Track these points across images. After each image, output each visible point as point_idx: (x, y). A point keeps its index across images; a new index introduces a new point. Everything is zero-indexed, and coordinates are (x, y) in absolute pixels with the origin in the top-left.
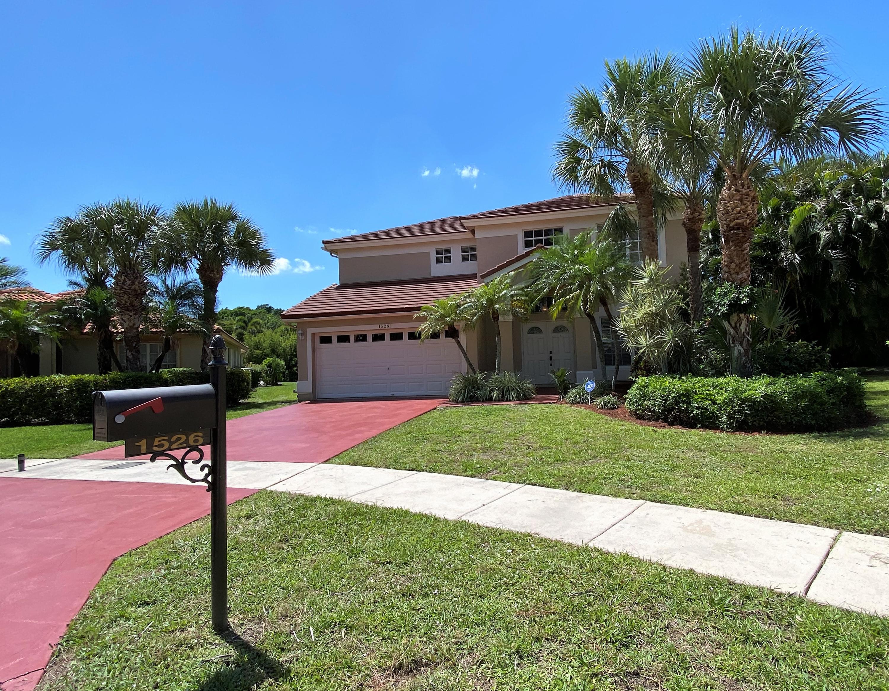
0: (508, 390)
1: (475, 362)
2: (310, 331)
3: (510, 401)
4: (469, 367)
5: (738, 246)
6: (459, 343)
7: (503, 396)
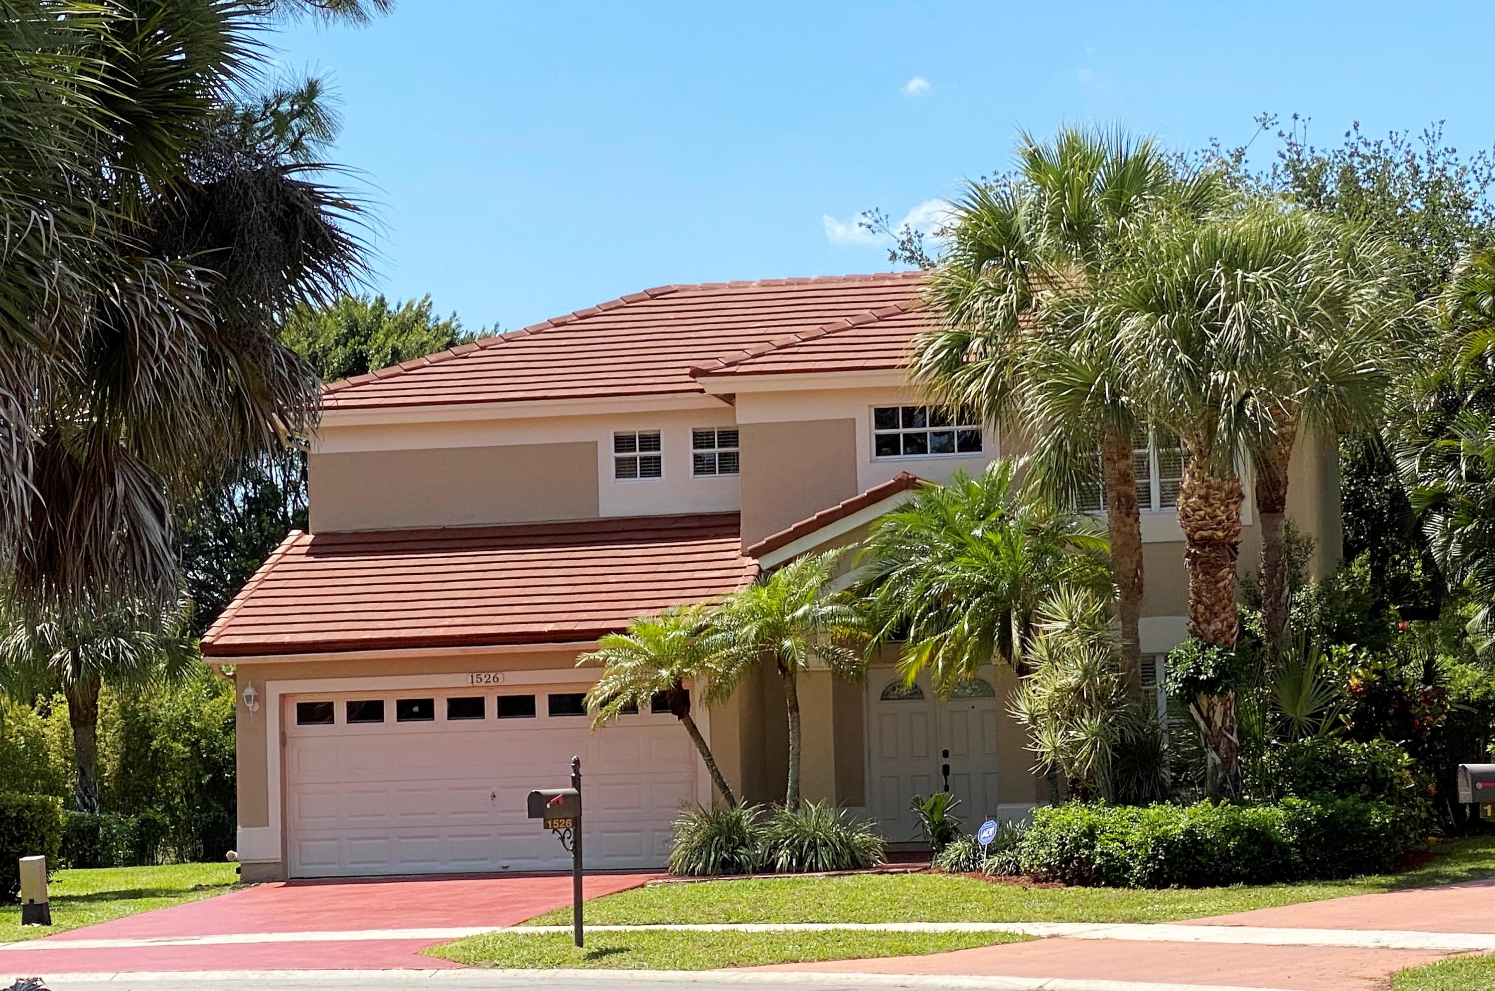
0: (813, 846)
1: (734, 779)
2: (274, 689)
3: (818, 871)
4: (718, 791)
5: (1208, 573)
6: (693, 729)
7: (801, 862)
